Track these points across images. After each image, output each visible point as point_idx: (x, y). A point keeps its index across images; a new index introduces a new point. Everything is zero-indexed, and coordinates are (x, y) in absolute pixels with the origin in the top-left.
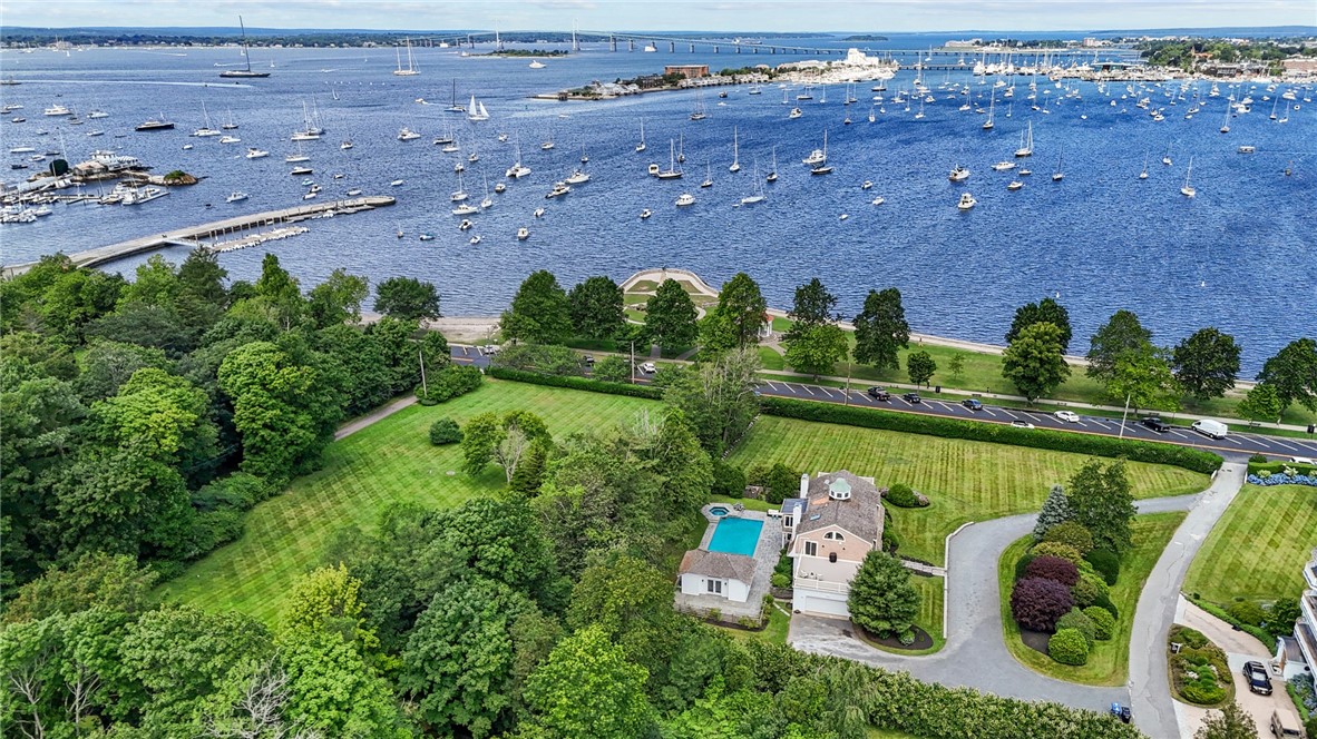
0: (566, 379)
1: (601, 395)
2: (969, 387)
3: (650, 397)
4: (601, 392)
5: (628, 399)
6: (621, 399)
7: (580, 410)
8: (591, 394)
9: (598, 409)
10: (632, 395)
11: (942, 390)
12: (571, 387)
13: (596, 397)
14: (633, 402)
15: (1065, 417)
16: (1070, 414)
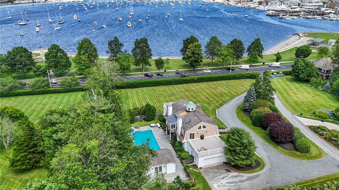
0: (16, 92)
1: (37, 96)
2: (173, 69)
3: (61, 92)
4: (36, 94)
5: (51, 95)
6: (47, 96)
7: (29, 104)
8: (31, 96)
9: (38, 102)
10: (52, 93)
11: (167, 71)
12: (19, 95)
13: (35, 97)
14: (54, 96)
15: (207, 72)
16: (207, 71)
